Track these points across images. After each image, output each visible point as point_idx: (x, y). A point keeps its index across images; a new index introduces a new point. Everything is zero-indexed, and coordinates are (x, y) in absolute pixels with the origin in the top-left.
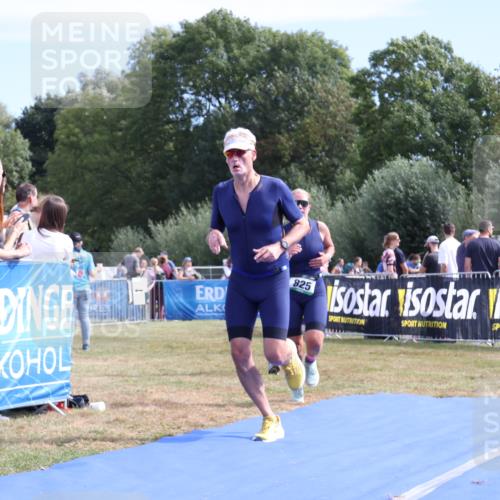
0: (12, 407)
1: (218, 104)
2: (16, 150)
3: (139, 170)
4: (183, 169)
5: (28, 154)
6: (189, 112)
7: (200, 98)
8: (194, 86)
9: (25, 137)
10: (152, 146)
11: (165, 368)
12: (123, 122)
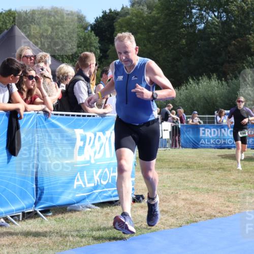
0: (102, 201)
1: (213, 16)
2: (91, 43)
3: (164, 56)
4: (191, 56)
5: (98, 45)
6: (195, 21)
7: (202, 12)
8: (199, 5)
9: (96, 36)
10: (172, 42)
11: (186, 178)
12: (155, 27)
